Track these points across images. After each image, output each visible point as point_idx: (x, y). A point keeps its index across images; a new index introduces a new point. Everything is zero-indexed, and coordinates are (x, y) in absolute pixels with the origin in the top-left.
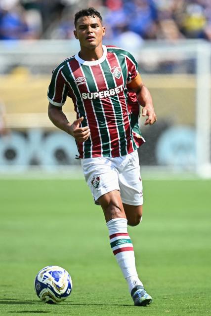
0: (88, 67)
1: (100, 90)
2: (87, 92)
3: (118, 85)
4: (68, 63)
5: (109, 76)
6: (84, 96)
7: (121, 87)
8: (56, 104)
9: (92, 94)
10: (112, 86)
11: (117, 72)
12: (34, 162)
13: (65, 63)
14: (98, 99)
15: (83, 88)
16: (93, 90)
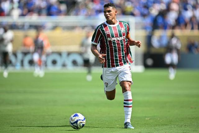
0: (111, 27)
1: (116, 37)
2: (110, 37)
3: (123, 36)
4: (102, 25)
5: (120, 31)
6: (109, 39)
7: (124, 37)
8: (95, 44)
9: (112, 38)
10: (121, 36)
11: (123, 30)
12: (64, 65)
13: (101, 25)
14: (114, 41)
15: (108, 36)
16: (113, 37)
